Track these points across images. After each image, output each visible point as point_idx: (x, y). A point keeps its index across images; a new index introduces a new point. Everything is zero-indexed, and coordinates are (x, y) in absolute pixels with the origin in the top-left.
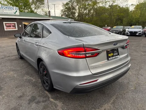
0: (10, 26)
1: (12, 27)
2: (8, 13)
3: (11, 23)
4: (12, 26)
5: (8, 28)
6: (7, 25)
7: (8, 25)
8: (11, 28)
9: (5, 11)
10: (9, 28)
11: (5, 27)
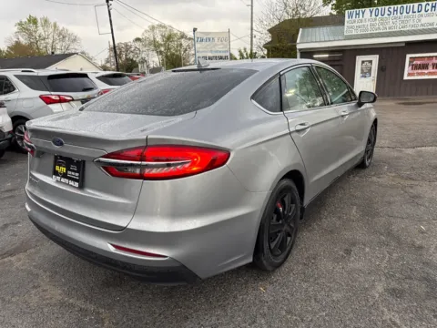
0: (425, 66)
1: (430, 69)
2: (432, 24)
3: (433, 57)
4: (433, 65)
5: (416, 71)
6: (415, 63)
7: (419, 62)
8: (426, 71)
9: (424, 20)
10: (420, 71)
11: (407, 69)
